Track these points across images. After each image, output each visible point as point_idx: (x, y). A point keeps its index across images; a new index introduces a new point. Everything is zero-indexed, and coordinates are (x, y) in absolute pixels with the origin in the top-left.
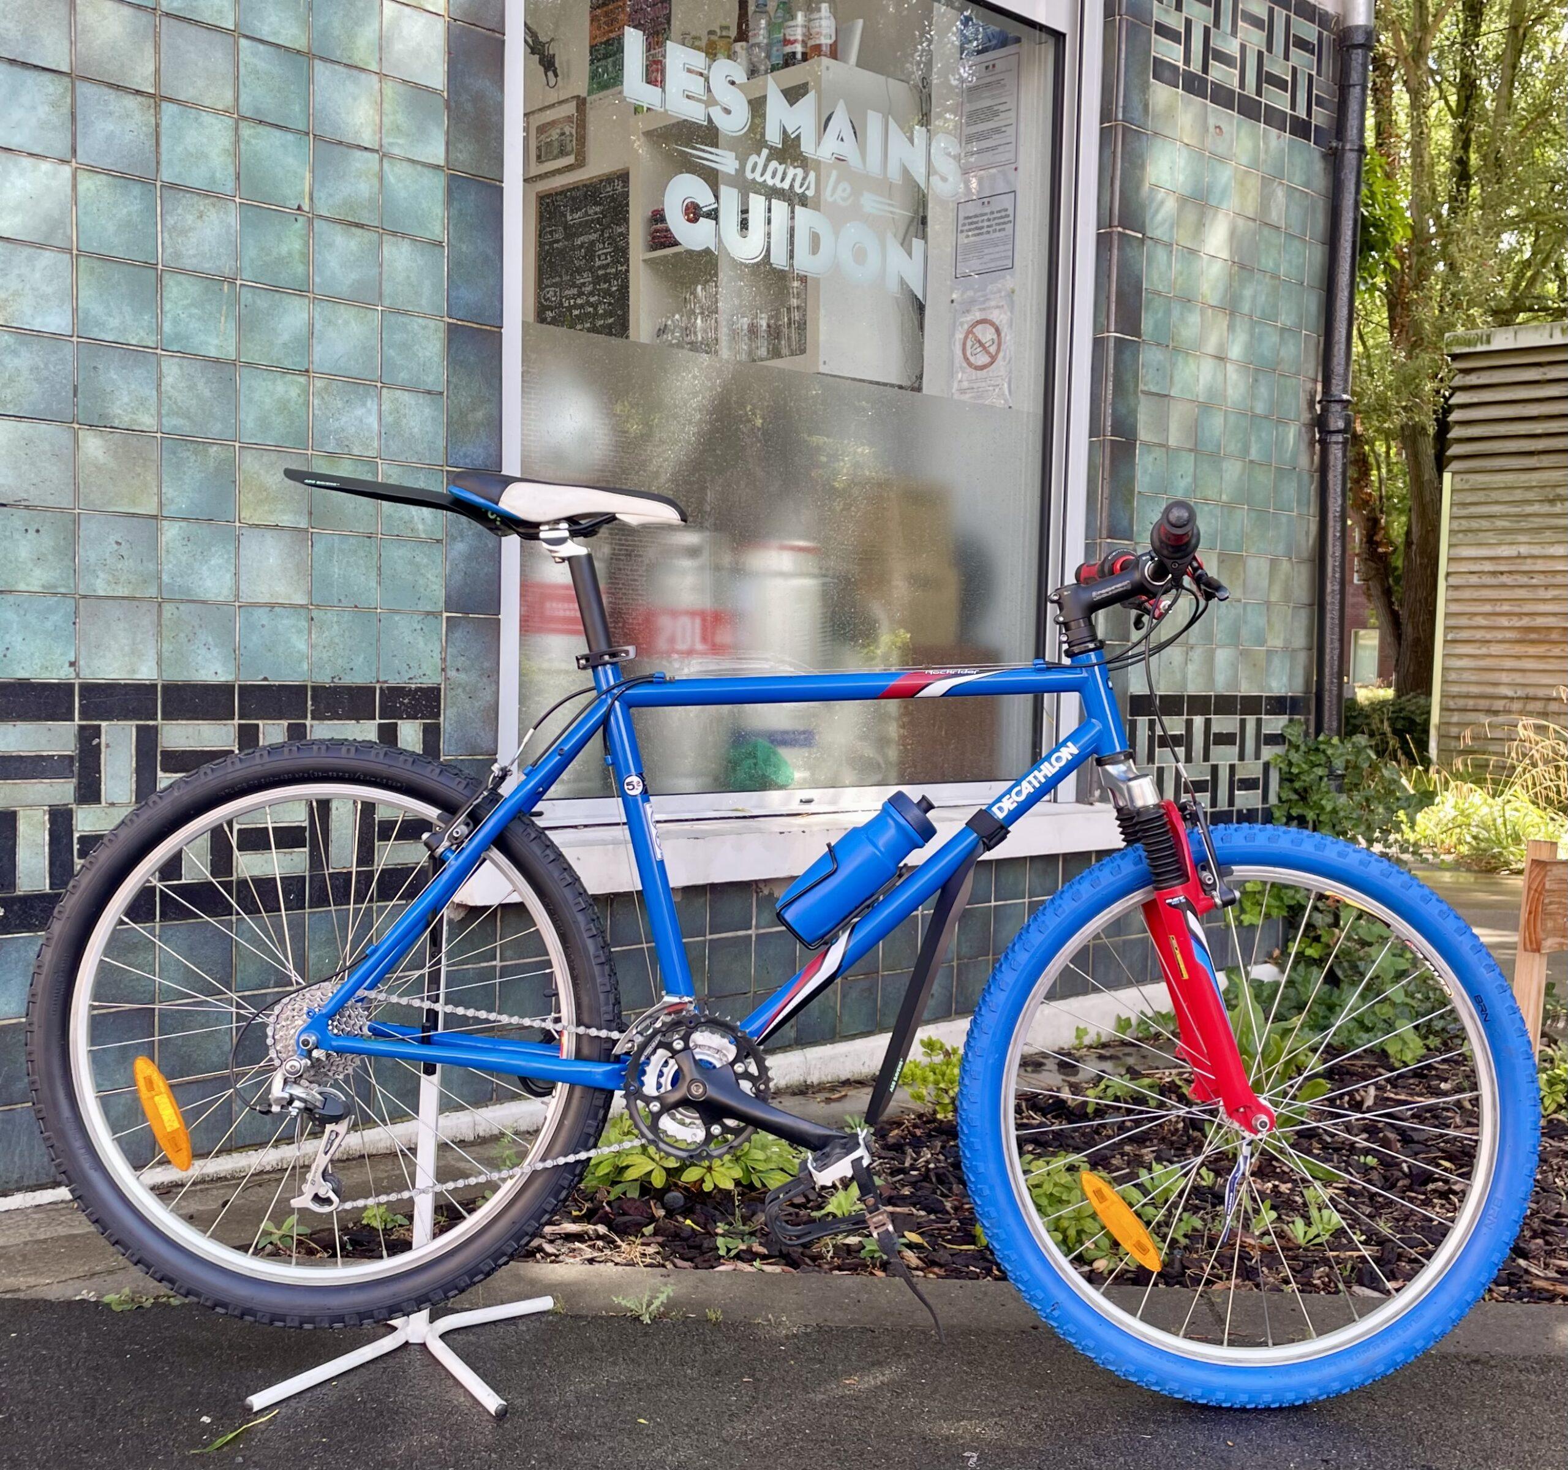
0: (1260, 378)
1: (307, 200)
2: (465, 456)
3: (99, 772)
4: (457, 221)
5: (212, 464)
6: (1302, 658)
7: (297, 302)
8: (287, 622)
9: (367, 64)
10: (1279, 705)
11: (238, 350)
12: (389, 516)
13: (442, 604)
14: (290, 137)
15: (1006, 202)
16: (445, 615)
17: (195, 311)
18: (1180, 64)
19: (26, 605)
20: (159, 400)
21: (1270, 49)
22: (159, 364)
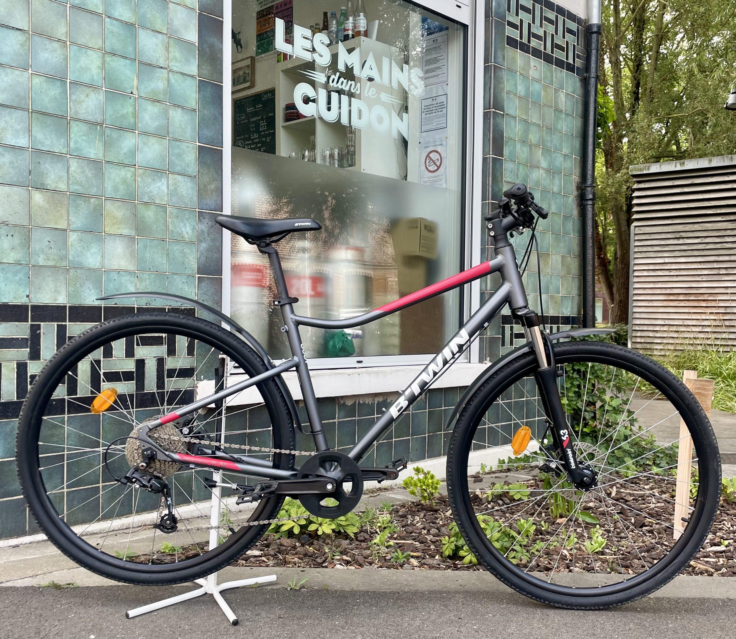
0: (556, 176)
1: (135, 89)
2: (206, 204)
3: (40, 346)
4: (202, 100)
5: (92, 206)
6: (576, 300)
7: (130, 135)
8: (125, 279)
9: (162, 30)
10: (566, 320)
11: (104, 156)
12: (172, 231)
13: (196, 270)
14: (128, 61)
15: (443, 99)
16: (197, 276)
17: (84, 138)
18: (518, 39)
19: (7, 269)
20: (68, 178)
21: (557, 34)
22: (68, 161)
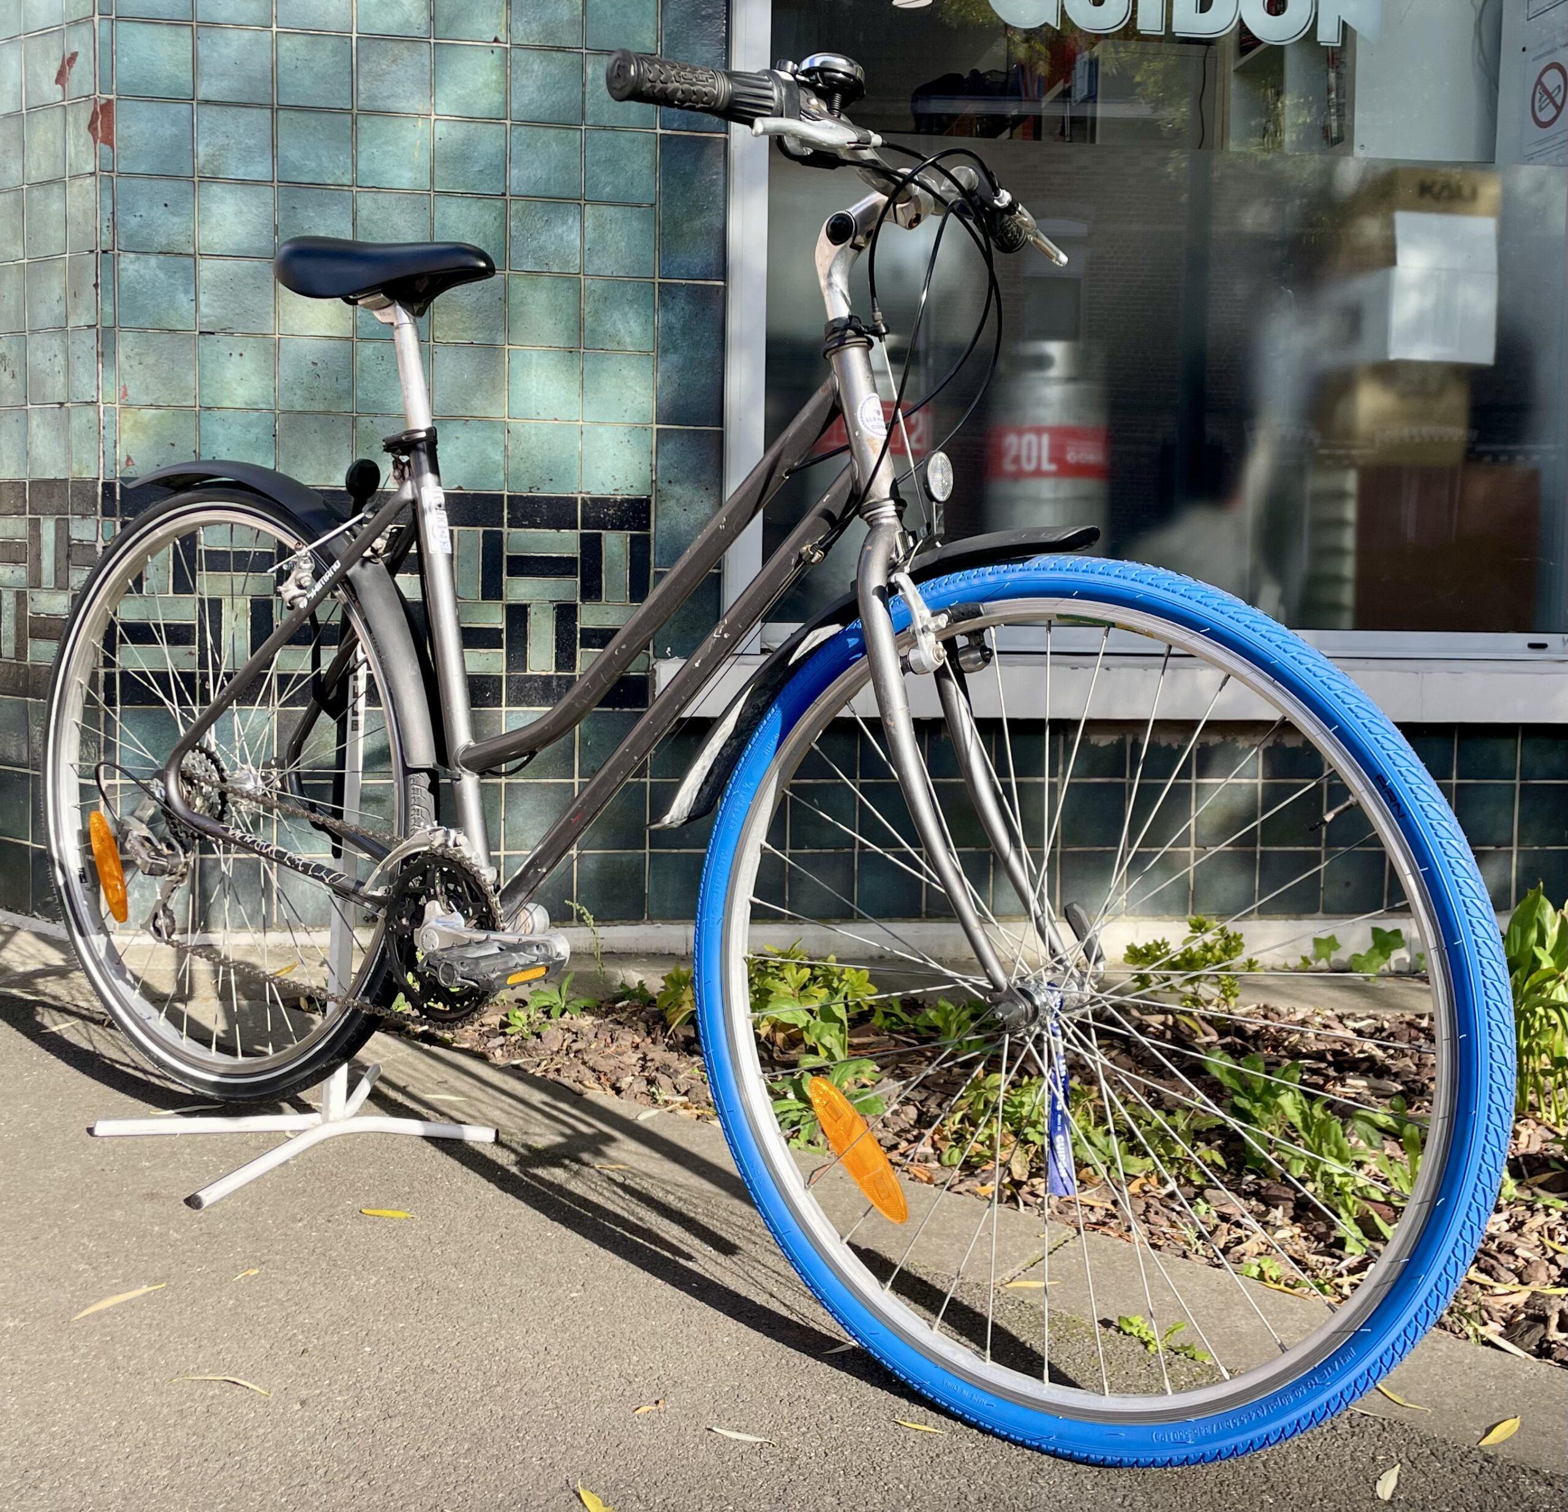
1: (504, 32)
2: (680, 266)
8: (482, 435)
11: (432, 181)
12: (593, 331)
13: (652, 415)
16: (656, 427)
17: (389, 148)
19: (231, 420)
22: (354, 200)
